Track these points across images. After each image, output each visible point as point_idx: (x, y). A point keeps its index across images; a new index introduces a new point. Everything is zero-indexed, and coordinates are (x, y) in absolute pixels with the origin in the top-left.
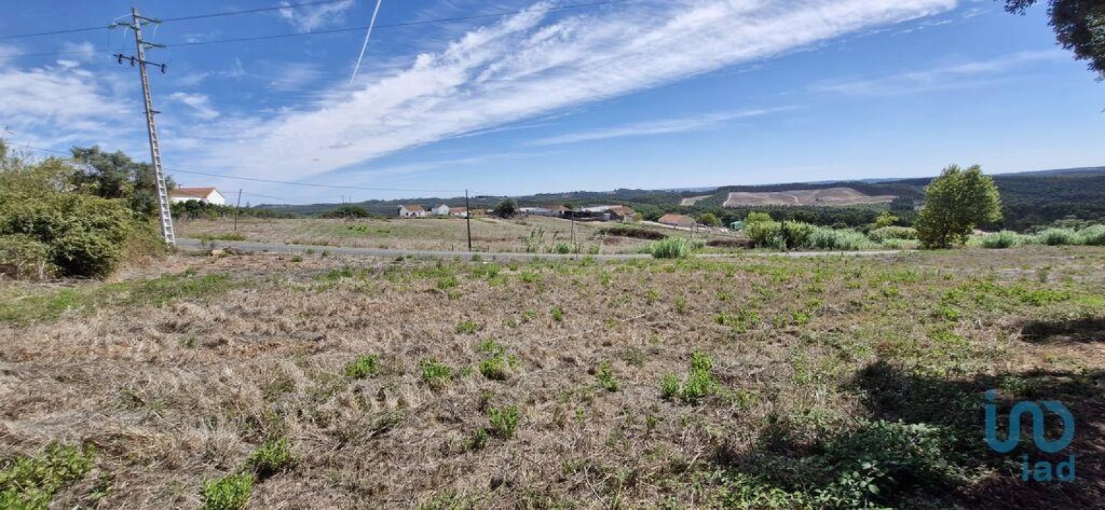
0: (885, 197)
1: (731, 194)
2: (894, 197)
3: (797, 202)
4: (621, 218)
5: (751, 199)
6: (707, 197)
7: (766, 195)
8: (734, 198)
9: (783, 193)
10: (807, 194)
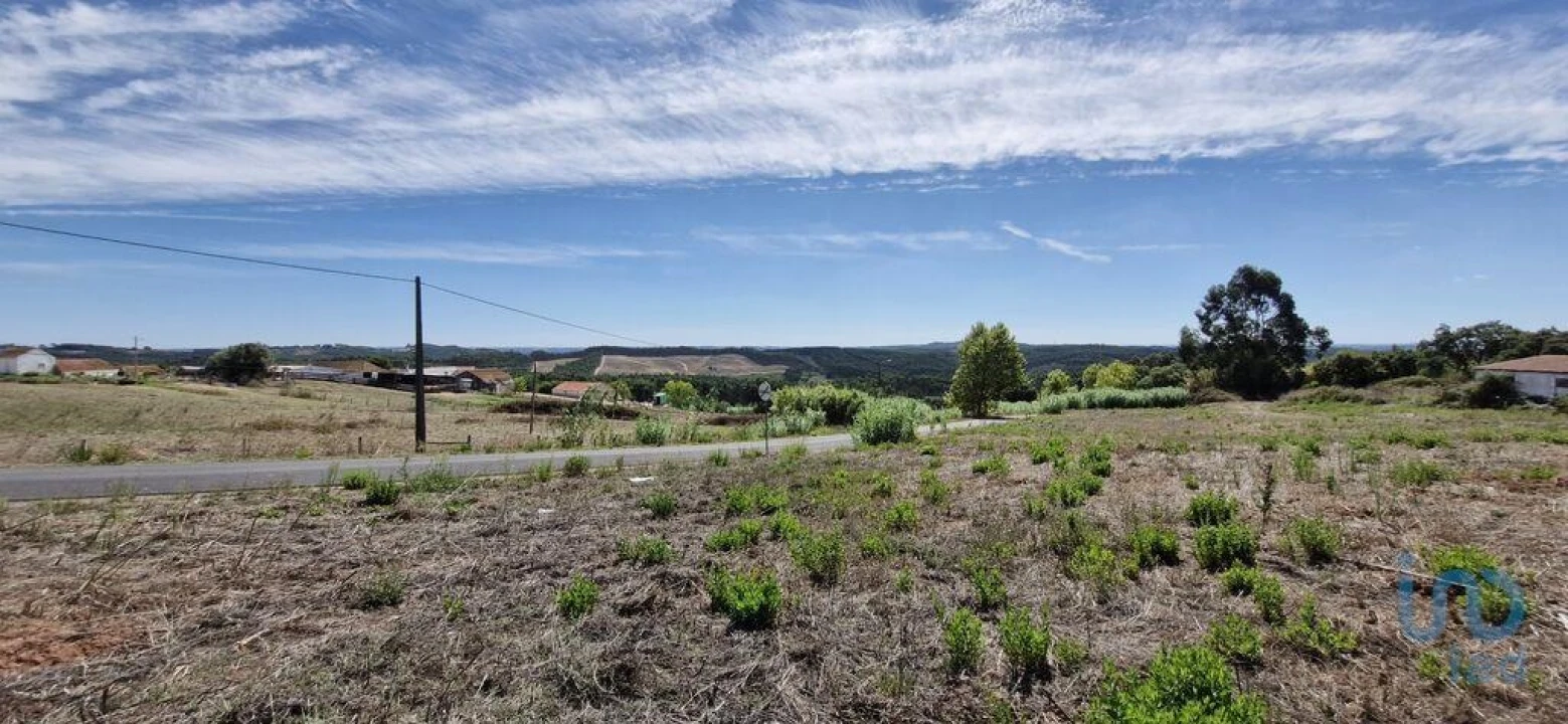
0: (776, 366)
1: (603, 358)
2: (787, 367)
3: (687, 370)
4: (491, 387)
5: (631, 365)
6: (570, 360)
7: (648, 361)
8: (608, 364)
9: (670, 359)
10: (697, 361)
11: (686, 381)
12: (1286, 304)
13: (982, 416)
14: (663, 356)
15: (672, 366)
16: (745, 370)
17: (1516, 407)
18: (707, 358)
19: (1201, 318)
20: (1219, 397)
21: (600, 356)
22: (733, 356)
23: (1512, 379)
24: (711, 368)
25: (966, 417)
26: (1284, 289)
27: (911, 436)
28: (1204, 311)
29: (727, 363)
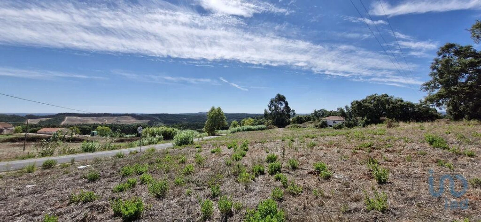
0: (145, 120)
1: (67, 118)
2: (149, 120)
3: (107, 122)
5: (80, 120)
6: (50, 118)
7: (89, 119)
8: (68, 120)
9: (99, 118)
10: (112, 119)
11: (106, 126)
12: (286, 104)
13: (214, 135)
14: (96, 117)
15: (100, 121)
16: (133, 122)
17: (327, 128)
18: (116, 117)
19: (269, 107)
20: (273, 127)
21: (65, 117)
22: (127, 116)
23: (326, 121)
24: (117, 121)
25: (209, 135)
26: (286, 100)
27: (192, 142)
28: (270, 105)
29: (125, 119)
